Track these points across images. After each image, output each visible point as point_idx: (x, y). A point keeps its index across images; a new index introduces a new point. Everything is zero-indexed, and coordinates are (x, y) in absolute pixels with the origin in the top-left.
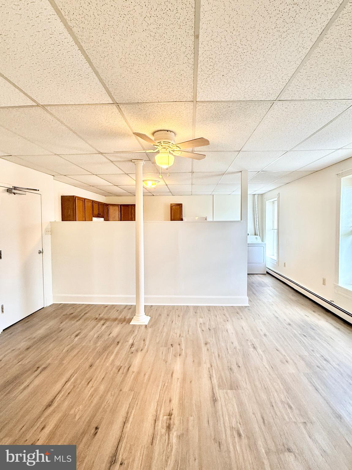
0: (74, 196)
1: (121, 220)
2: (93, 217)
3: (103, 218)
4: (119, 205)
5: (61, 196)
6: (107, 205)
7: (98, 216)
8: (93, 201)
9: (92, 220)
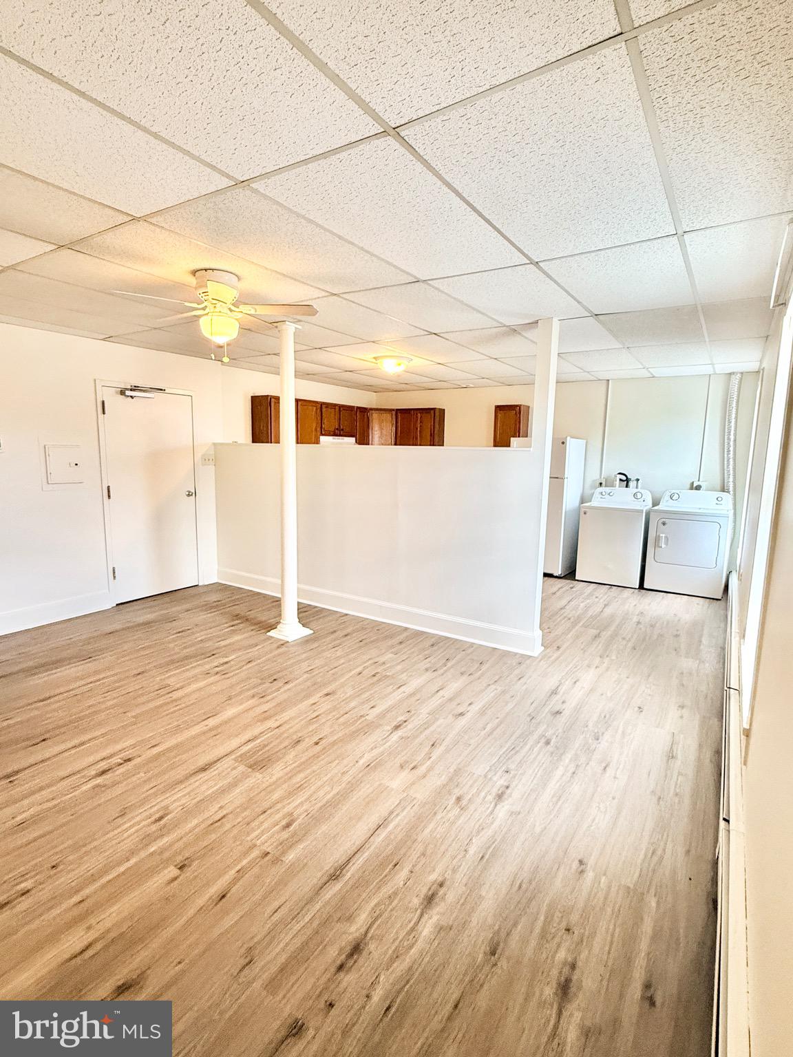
0: (268, 396)
1: (396, 444)
2: (323, 435)
3: (354, 439)
4: (393, 410)
5: (252, 397)
6: (363, 411)
7: (338, 433)
8: (322, 404)
9: (317, 442)
